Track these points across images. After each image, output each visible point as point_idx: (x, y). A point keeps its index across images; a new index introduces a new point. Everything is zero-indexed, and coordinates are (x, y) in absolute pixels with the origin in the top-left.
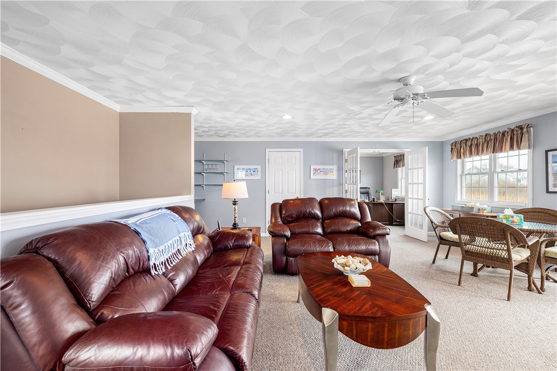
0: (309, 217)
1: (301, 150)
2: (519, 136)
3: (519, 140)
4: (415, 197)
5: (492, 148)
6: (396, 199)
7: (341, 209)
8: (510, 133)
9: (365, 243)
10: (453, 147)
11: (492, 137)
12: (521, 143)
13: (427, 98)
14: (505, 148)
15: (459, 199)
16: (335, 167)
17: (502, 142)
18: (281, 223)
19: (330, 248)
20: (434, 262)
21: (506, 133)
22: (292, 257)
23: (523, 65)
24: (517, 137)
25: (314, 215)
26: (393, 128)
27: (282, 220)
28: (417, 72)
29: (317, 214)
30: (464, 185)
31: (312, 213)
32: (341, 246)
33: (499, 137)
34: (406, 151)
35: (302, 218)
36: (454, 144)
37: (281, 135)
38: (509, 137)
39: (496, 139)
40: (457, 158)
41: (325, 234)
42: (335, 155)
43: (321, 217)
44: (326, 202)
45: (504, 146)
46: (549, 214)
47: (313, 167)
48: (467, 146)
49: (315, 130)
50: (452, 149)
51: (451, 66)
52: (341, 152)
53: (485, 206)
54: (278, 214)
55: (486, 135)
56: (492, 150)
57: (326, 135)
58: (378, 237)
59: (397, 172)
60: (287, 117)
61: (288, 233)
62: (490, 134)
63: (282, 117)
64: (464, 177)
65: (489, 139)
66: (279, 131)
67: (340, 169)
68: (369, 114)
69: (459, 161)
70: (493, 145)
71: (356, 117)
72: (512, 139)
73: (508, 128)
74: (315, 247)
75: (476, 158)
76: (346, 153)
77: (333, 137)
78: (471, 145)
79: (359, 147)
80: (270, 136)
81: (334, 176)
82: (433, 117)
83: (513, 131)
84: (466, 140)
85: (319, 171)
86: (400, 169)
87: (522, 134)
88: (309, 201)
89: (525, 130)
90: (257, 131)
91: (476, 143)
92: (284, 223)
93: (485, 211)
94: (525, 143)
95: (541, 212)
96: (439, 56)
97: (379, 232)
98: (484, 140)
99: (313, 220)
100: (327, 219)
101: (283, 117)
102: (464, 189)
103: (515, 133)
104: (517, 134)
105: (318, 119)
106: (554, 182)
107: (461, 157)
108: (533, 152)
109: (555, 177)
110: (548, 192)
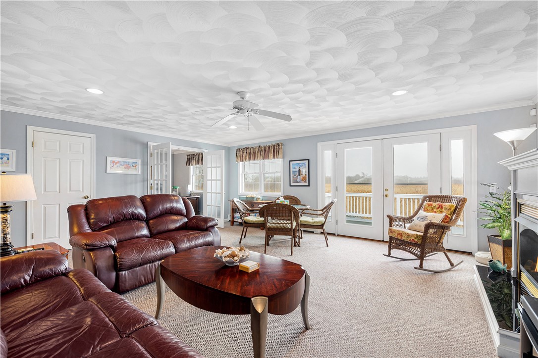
0: (131, 219)
1: (93, 136)
2: (278, 150)
3: (278, 153)
4: (214, 191)
6: (190, 194)
7: (168, 205)
8: (273, 147)
9: (202, 237)
10: (238, 152)
11: (262, 149)
12: (278, 155)
13: (257, 114)
15: (241, 192)
16: (139, 161)
17: (268, 153)
18: (89, 231)
19: (171, 248)
20: (240, 242)
21: (271, 147)
22: (125, 270)
23: (300, 107)
24: (276, 150)
25: (138, 216)
26: (203, 130)
27: (90, 227)
28: (252, 92)
29: (141, 214)
30: (243, 182)
31: (135, 214)
32: (182, 244)
33: (267, 149)
34: (205, 151)
35: (122, 220)
36: (238, 150)
37: (63, 111)
39: (265, 150)
40: (241, 161)
41: (152, 235)
42: (138, 148)
43: (146, 217)
44: (149, 200)
45: (269, 156)
47: (109, 159)
48: (248, 152)
49: (121, 115)
50: (237, 154)
51: (273, 95)
52: (146, 146)
53: (259, 196)
54: (84, 220)
55: (259, 146)
56: (263, 157)
57: (131, 123)
58: (210, 229)
59: (189, 169)
60: (95, 91)
61: (114, 242)
62: (261, 146)
63: (86, 89)
66: (64, 105)
67: (145, 164)
68: (192, 113)
69: (241, 163)
70: (263, 154)
71: (180, 113)
72: (274, 151)
73: (271, 144)
74: (156, 251)
75: (252, 162)
76: (151, 147)
77: (138, 127)
78: (250, 152)
79: (171, 143)
80: (39, 108)
81: (138, 171)
82: (236, 127)
84: (247, 148)
85: (118, 164)
86: (191, 167)
88: (129, 200)
90: (19, 97)
91: (253, 151)
92: (93, 231)
94: (280, 155)
96: (272, 86)
97: (210, 224)
98: (258, 150)
99: (137, 222)
100: (152, 219)
101: (88, 90)
103: (275, 148)
105: (137, 104)
106: (293, 179)
107: (243, 161)
108: (284, 161)
109: (293, 177)
110: (290, 186)
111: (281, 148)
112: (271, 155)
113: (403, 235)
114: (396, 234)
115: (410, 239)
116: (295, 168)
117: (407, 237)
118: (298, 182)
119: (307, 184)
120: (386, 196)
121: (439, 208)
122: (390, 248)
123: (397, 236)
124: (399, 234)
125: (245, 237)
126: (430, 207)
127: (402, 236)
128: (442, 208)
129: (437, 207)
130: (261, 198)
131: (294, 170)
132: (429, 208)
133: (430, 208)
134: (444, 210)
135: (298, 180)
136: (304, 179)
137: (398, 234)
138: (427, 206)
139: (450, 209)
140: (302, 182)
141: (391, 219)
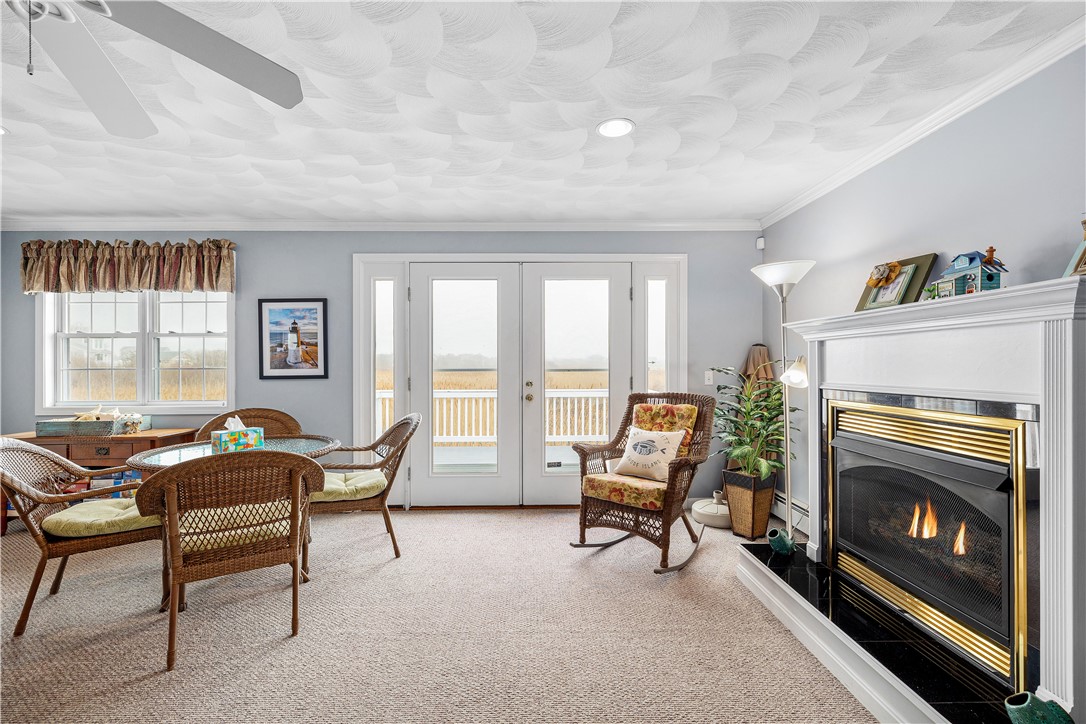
2: (214, 262)
3: (214, 271)
5: (154, 276)
8: (194, 251)
10: (32, 255)
11: (151, 252)
12: (217, 277)
14: (184, 283)
15: (48, 402)
17: (176, 267)
21: (185, 250)
24: (210, 263)
30: (63, 365)
33: (171, 255)
36: (35, 248)
38: (194, 259)
39: (161, 259)
40: (47, 288)
45: (181, 278)
46: (272, 418)
48: (81, 259)
50: (26, 259)
53: (137, 416)
55: (137, 243)
56: (153, 282)
62: (144, 244)
64: (62, 345)
65: (144, 254)
69: (50, 297)
70: (154, 271)
72: (199, 266)
73: (190, 240)
75: (103, 295)
78: (94, 260)
83: (200, 247)
87: (220, 258)
89: (225, 252)
91: (107, 256)
93: (139, 428)
94: (224, 279)
95: (260, 417)
98: (130, 254)
102: (63, 377)
103: (205, 253)
104: (210, 257)
106: (272, 358)
107: (57, 288)
108: (237, 299)
109: (273, 350)
110: (262, 377)
111: (229, 257)
112: (189, 277)
113: (626, 493)
114: (606, 492)
115: (643, 502)
116: (277, 323)
117: (636, 498)
118: (290, 367)
119: (320, 371)
120: (529, 398)
121: (666, 415)
122: (585, 525)
123: (609, 497)
124: (615, 490)
125: (55, 590)
126: (648, 413)
127: (622, 495)
128: (673, 415)
129: (663, 412)
130: (147, 421)
131: (277, 329)
132: (645, 418)
133: (647, 417)
134: (677, 419)
135: (291, 359)
136: (310, 358)
137: (611, 492)
138: (642, 414)
139: (690, 417)
140: (304, 365)
141: (584, 453)
